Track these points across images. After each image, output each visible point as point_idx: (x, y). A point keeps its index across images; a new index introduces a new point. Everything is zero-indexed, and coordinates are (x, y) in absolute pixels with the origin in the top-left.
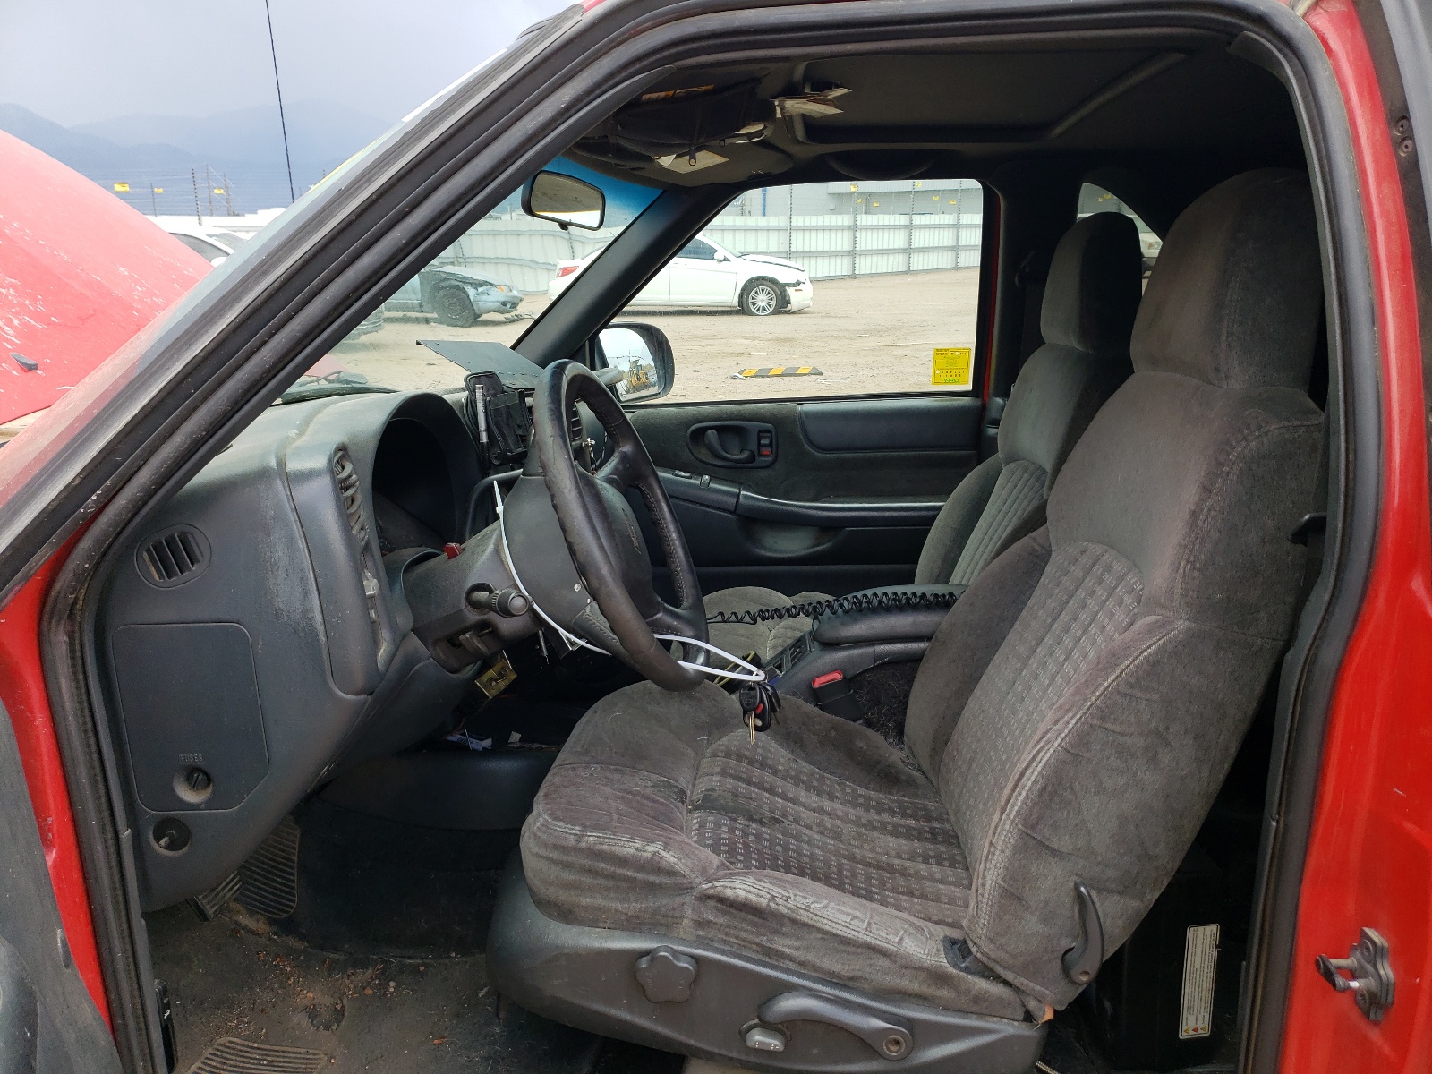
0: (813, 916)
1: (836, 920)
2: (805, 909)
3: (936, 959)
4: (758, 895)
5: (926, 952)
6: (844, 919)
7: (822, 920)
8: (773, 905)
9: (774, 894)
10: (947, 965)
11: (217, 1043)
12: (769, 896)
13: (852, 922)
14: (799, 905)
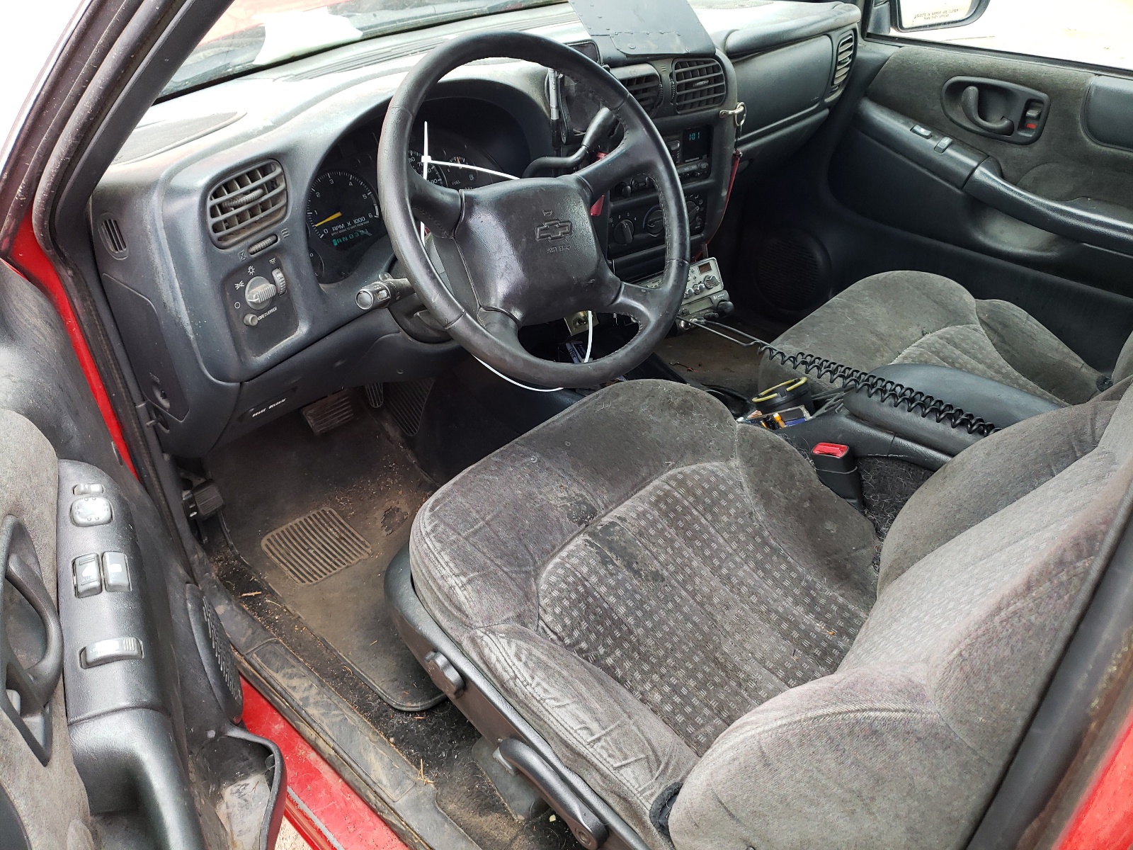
0: (543, 710)
1: (563, 723)
2: (539, 701)
3: (643, 801)
4: (504, 669)
5: (639, 789)
6: (571, 725)
7: (550, 716)
8: (511, 683)
9: (519, 675)
10: (648, 812)
11: (322, 509)
12: (513, 674)
13: (579, 732)
14: (535, 695)
